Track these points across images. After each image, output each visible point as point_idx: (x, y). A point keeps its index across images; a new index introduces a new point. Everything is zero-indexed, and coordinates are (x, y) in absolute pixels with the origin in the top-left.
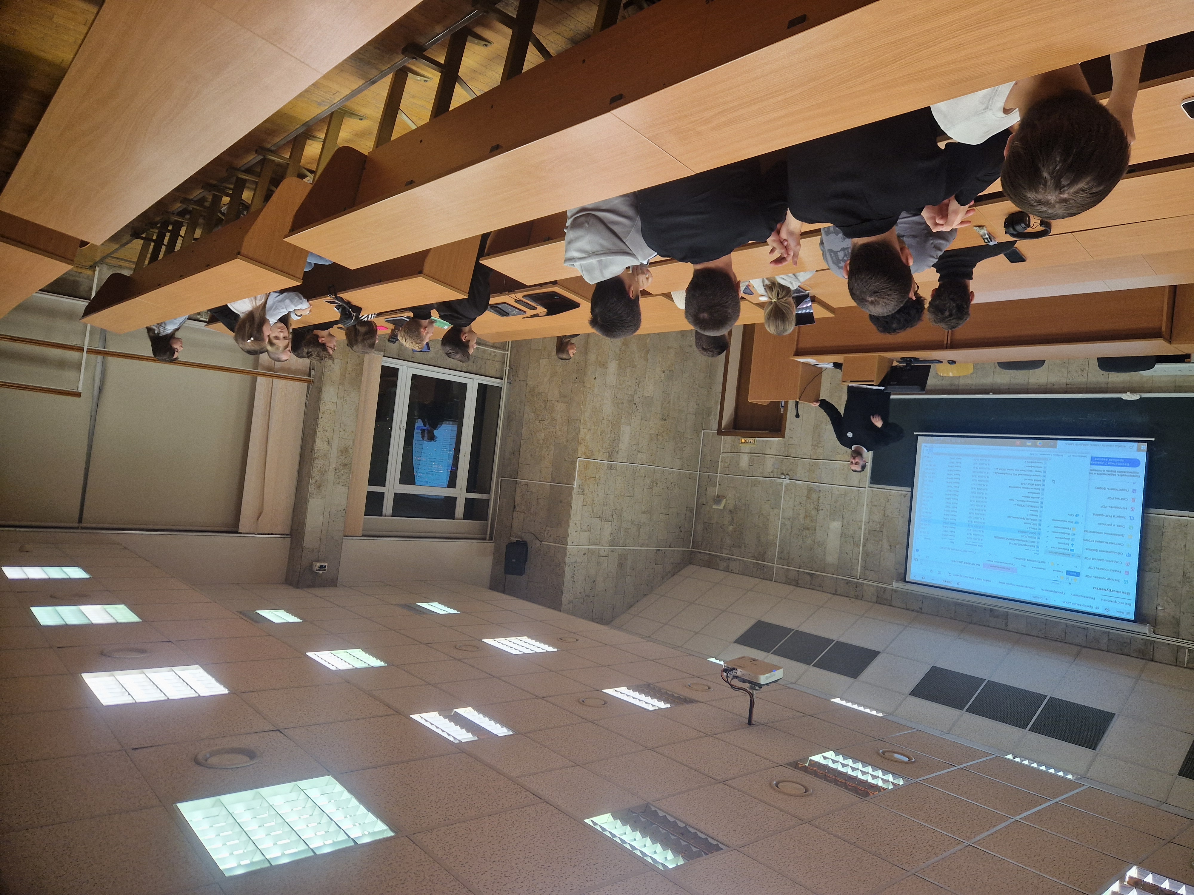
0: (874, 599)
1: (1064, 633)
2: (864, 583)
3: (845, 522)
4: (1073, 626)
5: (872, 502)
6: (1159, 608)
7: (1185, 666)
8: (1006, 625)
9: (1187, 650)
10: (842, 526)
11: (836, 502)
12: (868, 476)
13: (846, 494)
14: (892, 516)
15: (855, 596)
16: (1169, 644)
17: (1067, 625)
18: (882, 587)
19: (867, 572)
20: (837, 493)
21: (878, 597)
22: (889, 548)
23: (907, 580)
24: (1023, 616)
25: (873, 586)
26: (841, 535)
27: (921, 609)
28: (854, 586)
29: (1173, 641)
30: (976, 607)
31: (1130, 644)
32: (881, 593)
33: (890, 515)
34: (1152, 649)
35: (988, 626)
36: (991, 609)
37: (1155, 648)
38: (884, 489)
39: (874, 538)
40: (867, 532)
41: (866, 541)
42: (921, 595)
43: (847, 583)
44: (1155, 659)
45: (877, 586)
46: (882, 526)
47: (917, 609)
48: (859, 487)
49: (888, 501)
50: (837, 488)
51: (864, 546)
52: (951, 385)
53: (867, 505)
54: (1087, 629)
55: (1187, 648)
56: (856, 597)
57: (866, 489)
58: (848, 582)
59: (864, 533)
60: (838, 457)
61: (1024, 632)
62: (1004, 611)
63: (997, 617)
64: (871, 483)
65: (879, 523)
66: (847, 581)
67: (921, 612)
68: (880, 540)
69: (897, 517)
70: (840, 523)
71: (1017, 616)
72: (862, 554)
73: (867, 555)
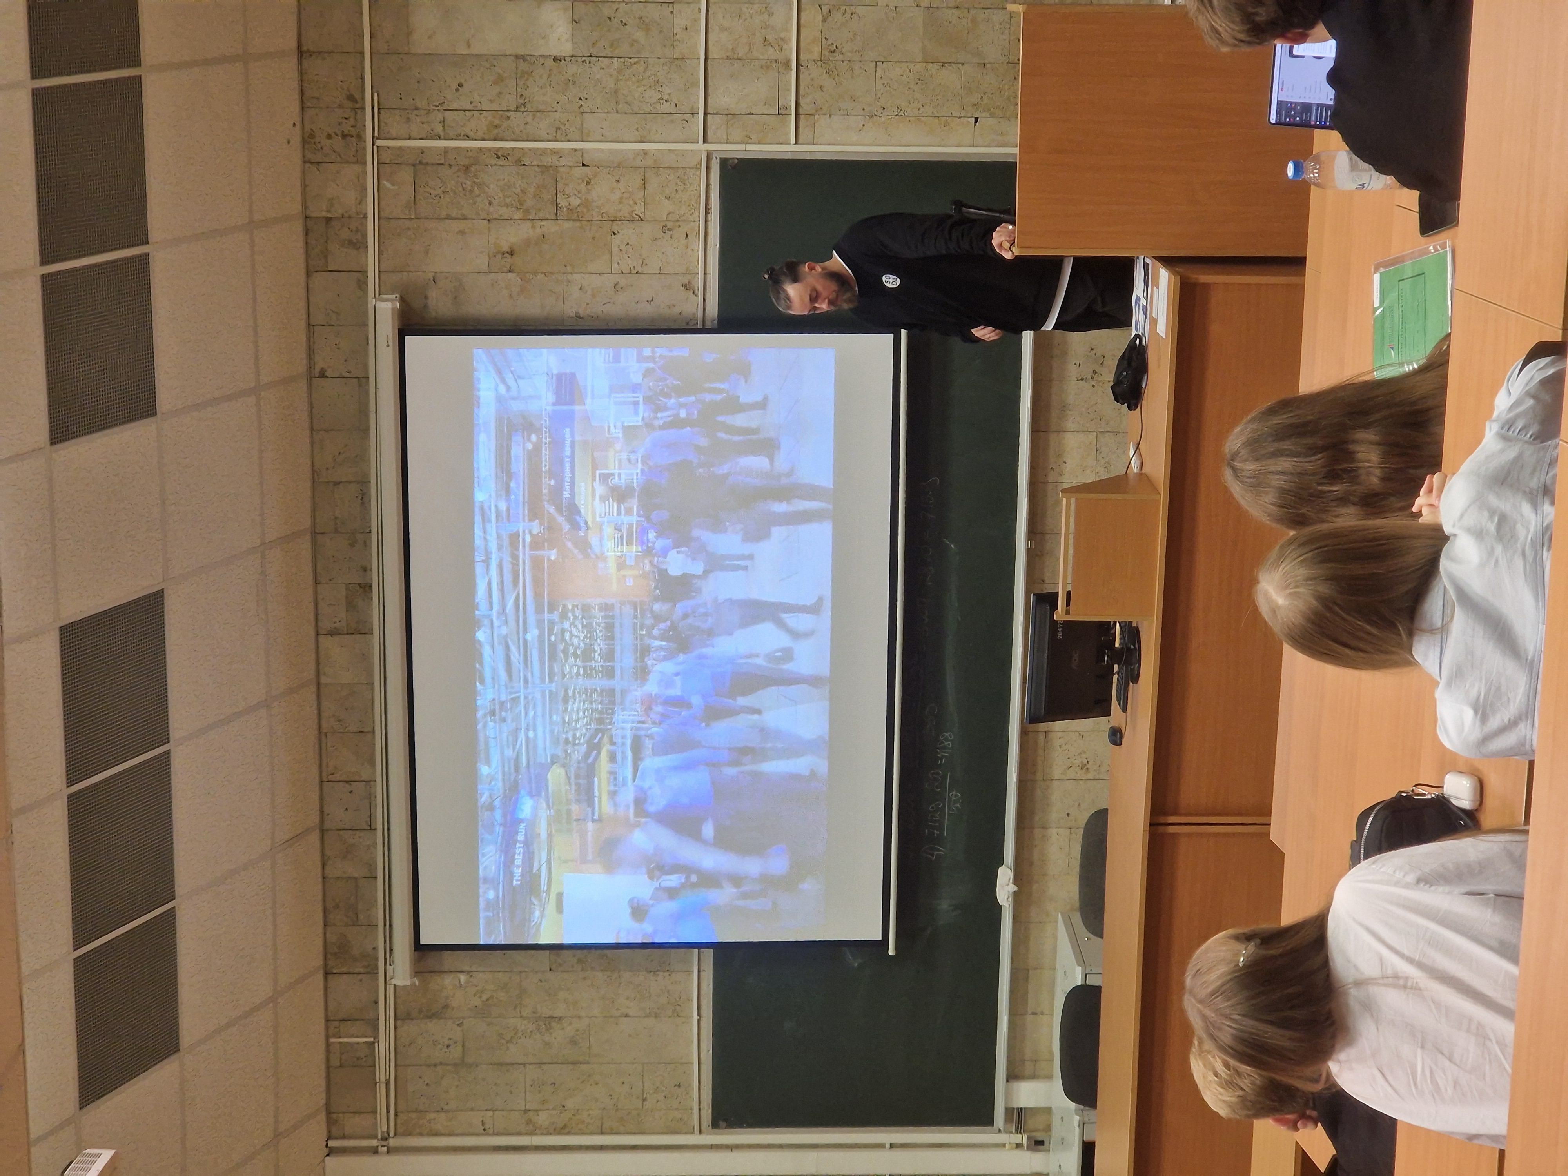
0: (319, 210)
1: (344, 778)
2: (364, 163)
3: (573, 69)
4: (370, 797)
5: (657, 168)
6: (463, 978)
7: (332, 1040)
8: (333, 633)
9: (372, 1039)
10: (555, 59)
11: (644, 25)
12: (749, 147)
13: (678, 61)
14: (615, 250)
15: (312, 136)
16: (376, 1002)
17: (370, 783)
18: (365, 236)
19: (406, 175)
20: (680, 22)
21: (328, 220)
22: (506, 249)
23: (408, 339)
24: (370, 674)
25: (362, 200)
26: (523, 58)
27: (322, 375)
28: (347, 128)
29: (385, 1011)
30: (366, 544)
31: (355, 923)
32: (345, 234)
33: (617, 239)
34: (357, 970)
35: (316, 582)
36: (371, 586)
37: (360, 977)
38: (707, 211)
39: (532, 190)
40: (547, 160)
41: (518, 160)
42: (366, 366)
43: (351, 98)
44: (333, 981)
45: (365, 217)
46: (577, 216)
47: (320, 364)
48: (705, 114)
49: (665, 229)
50: (696, 21)
51: (498, 154)
52: (1064, 407)
53: (645, 153)
54: (372, 828)
55: (376, 1037)
56: (308, 139)
57: (701, 146)
58: (355, 101)
59: (544, 151)
60: (812, 16)
61: (324, 680)
62: (372, 623)
63: (350, 605)
64: (724, 162)
65: (586, 204)
66: (357, 96)
67: (310, 378)
68: (527, 211)
69: (615, 265)
70: (566, 49)
71: (365, 657)
72: (468, 150)
73: (467, 168)
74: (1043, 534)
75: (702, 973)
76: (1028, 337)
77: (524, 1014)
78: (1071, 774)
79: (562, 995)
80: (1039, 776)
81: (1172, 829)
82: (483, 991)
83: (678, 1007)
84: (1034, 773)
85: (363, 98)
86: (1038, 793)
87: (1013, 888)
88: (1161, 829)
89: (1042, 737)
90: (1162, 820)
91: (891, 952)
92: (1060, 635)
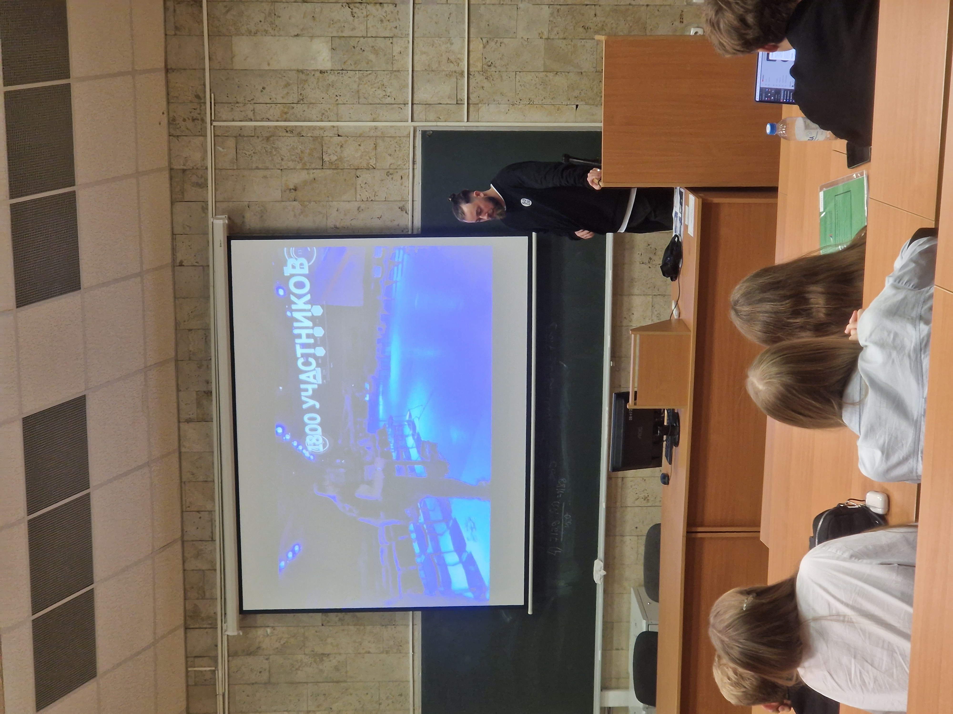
0: (178, 165)
1: (196, 509)
2: (205, 136)
3: (332, 78)
4: (212, 521)
5: (383, 137)
6: (269, 630)
7: (189, 669)
8: (189, 421)
9: (214, 669)
10: (321, 72)
11: (375, 51)
12: (439, 124)
13: (396, 72)
14: (358, 187)
15: (174, 120)
16: (216, 646)
17: (211, 512)
18: (206, 180)
19: (231, 143)
20: (397, 49)
21: (184, 171)
22: (292, 187)
23: (233, 242)
24: (211, 446)
25: (204, 158)
26: (302, 71)
27: (181, 265)
28: (195, 115)
29: (222, 651)
30: (208, 367)
31: (203, 598)
32: (194, 179)
33: (359, 181)
34: (205, 626)
35: (178, 390)
36: (211, 392)
37: (207, 630)
38: (414, 163)
39: (308, 151)
40: (317, 133)
41: (299, 133)
42: (207, 259)
43: (198, 97)
44: (190, 633)
45: (207, 168)
46: (335, 167)
47: (179, 257)
48: (412, 104)
49: (388, 174)
50: (407, 48)
51: (287, 130)
52: (632, 280)
53: (376, 128)
54: (213, 540)
55: (216, 667)
56: (172, 122)
57: (410, 123)
58: (199, 98)
59: (314, 128)
60: (477, 45)
61: (183, 450)
62: (212, 415)
63: (199, 405)
64: (424, 133)
65: (340, 159)
66: (201, 95)
67: (174, 267)
68: (305, 164)
69: (358, 196)
70: (328, 65)
71: (208, 436)
72: (269, 127)
73: (268, 139)
74: (620, 357)
75: (415, 626)
76: (610, 236)
77: (307, 653)
78: (637, 503)
79: (329, 640)
80: (618, 504)
81: (700, 535)
82: (281, 638)
83: (400, 647)
84: (616, 502)
85: (205, 97)
86: (618, 515)
87: (603, 573)
88: (693, 535)
89: (620, 480)
90: (694, 529)
91: (530, 612)
92: (631, 418)
